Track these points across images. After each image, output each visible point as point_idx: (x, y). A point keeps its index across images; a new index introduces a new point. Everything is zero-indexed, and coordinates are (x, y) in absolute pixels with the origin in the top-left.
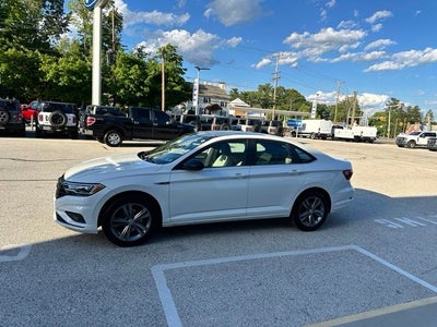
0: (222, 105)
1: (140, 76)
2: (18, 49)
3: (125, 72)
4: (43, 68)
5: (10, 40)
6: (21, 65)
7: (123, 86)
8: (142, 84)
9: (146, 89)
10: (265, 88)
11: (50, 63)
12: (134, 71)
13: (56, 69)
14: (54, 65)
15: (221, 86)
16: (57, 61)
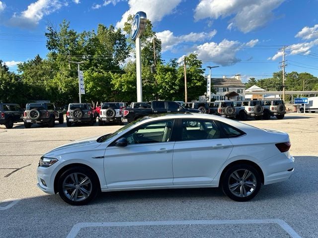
0: (239, 91)
1: (172, 79)
2: (100, 72)
3: (162, 78)
4: (113, 82)
5: (97, 68)
6: (101, 81)
7: (161, 87)
8: (174, 84)
9: (177, 88)
10: (279, 75)
11: (117, 78)
12: (168, 76)
13: (120, 81)
14: (119, 79)
15: (237, 78)
16: (121, 76)
